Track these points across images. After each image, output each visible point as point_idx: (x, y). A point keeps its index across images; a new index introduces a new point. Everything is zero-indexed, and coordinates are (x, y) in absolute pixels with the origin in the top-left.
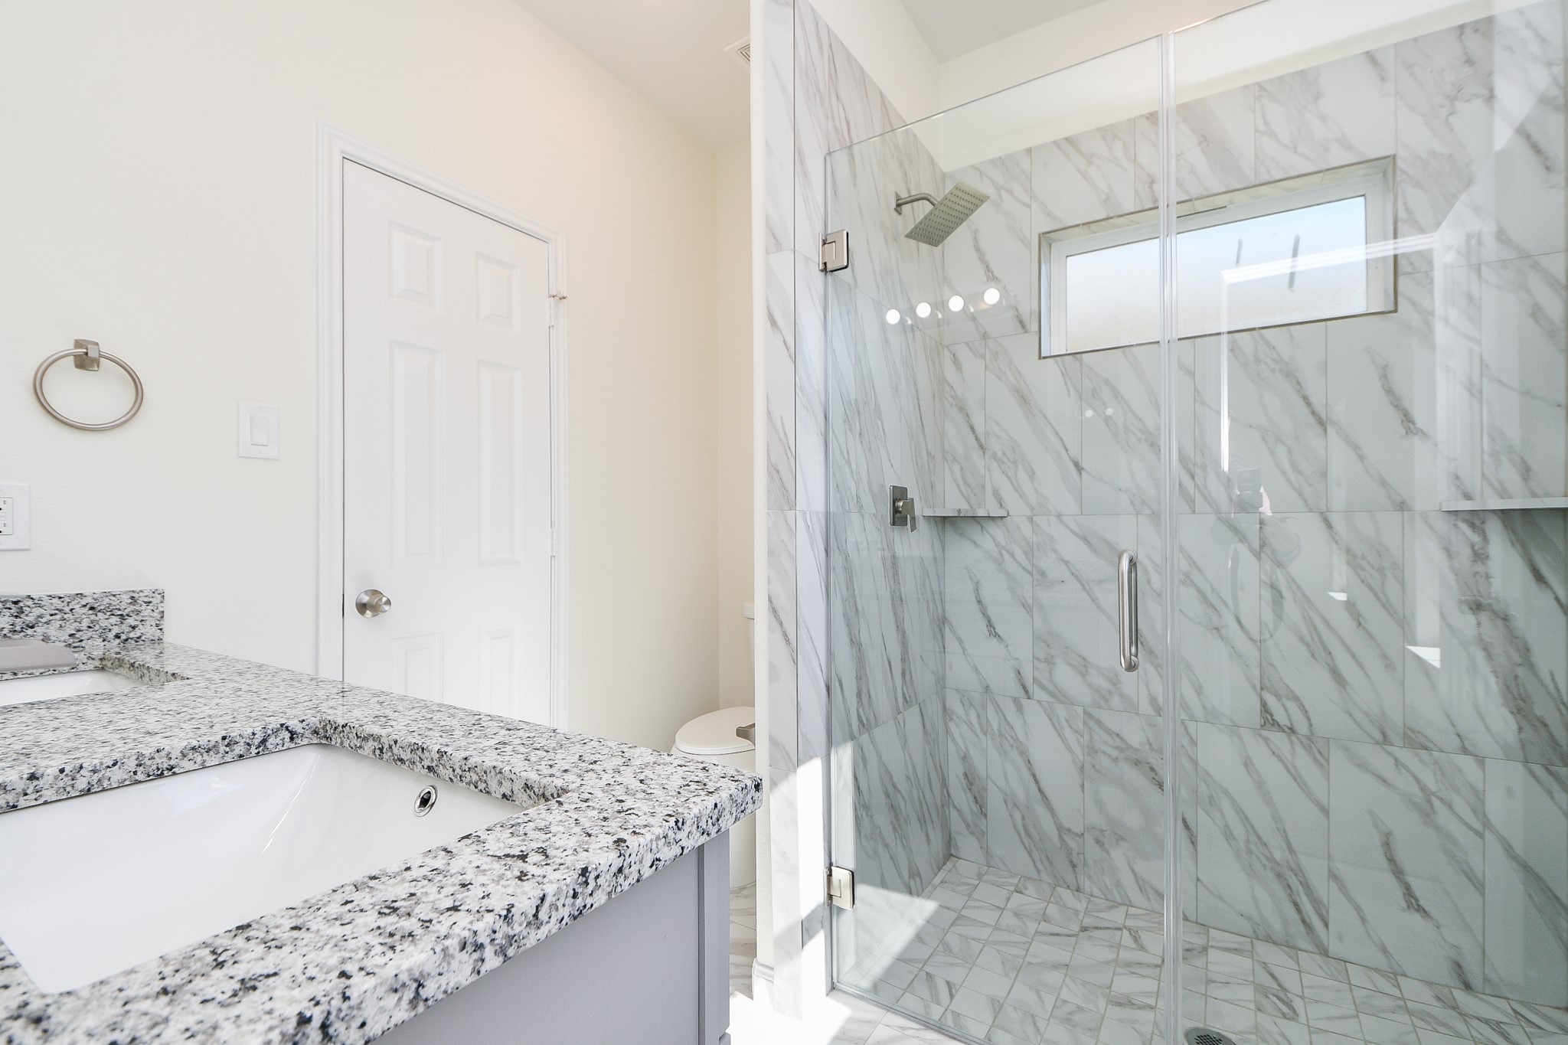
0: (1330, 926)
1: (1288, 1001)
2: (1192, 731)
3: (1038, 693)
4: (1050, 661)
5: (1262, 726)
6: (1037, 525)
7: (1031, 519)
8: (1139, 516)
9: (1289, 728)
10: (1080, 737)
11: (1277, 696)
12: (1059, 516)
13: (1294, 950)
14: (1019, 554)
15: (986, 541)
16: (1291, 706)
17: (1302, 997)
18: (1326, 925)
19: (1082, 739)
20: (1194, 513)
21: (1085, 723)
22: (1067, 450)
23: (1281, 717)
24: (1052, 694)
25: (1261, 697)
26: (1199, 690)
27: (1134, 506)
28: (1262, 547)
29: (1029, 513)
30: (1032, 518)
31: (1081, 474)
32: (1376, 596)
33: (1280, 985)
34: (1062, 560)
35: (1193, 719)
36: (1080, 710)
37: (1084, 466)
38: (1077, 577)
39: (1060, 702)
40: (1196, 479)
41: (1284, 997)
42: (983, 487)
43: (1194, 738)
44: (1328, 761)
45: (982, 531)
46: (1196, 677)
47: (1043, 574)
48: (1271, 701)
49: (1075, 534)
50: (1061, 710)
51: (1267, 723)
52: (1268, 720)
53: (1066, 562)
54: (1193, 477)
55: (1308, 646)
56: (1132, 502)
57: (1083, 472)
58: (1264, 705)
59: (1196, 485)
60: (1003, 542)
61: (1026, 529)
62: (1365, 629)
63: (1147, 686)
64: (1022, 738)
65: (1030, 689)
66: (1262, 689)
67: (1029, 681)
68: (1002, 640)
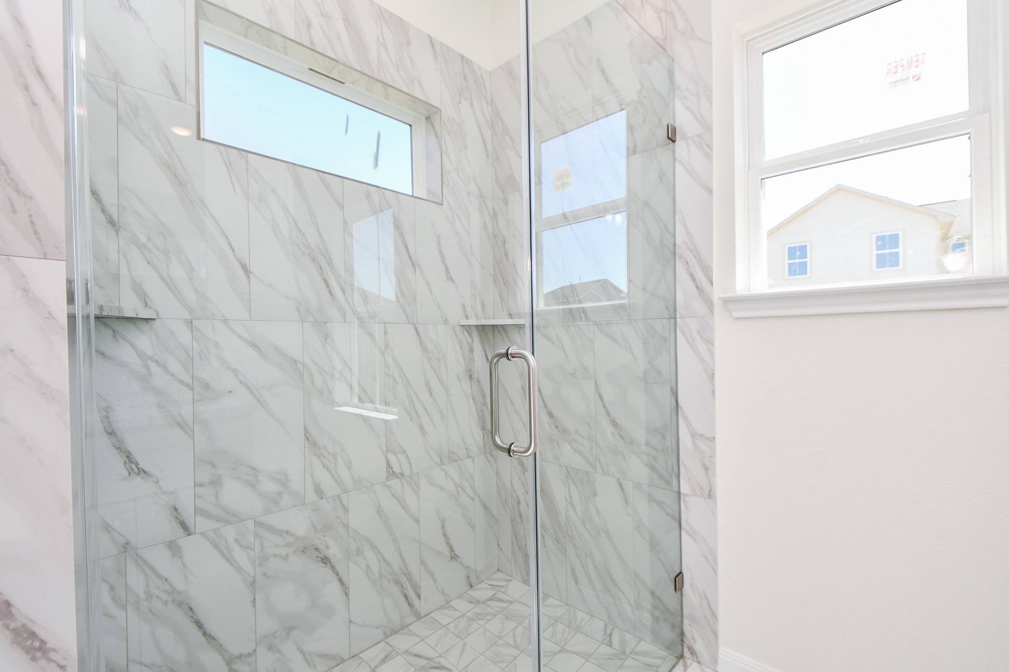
0: (421, 597)
1: (437, 665)
2: (345, 502)
3: (201, 524)
4: (216, 482)
5: (387, 479)
6: (198, 330)
7: (190, 324)
8: (304, 322)
9: (400, 474)
10: (249, 551)
11: (395, 453)
12: (225, 321)
13: (406, 629)
14: (175, 367)
15: (126, 353)
16: (402, 458)
17: (440, 656)
18: (419, 597)
19: (252, 553)
20: (345, 322)
21: (256, 535)
22: (233, 250)
23: (397, 469)
24: (218, 519)
25: (386, 457)
26: (349, 466)
27: (300, 313)
28: (386, 348)
29: (187, 316)
30: (192, 323)
31: (249, 277)
32: (437, 376)
33: (427, 659)
34: (230, 368)
35: (345, 491)
36: (250, 524)
37: (252, 269)
38: (247, 387)
39: (228, 523)
40: (346, 293)
41: (435, 665)
42: (117, 278)
43: (347, 508)
44: (419, 488)
45: (114, 336)
46: (348, 456)
47: (206, 386)
48: (391, 457)
49: (245, 340)
50: (229, 532)
51: (390, 475)
52: (391, 473)
53: (235, 371)
54: (344, 292)
55: (409, 414)
56: (298, 310)
57: (251, 276)
58: (388, 463)
59: (346, 300)
60: (150, 352)
61: (184, 335)
62: (434, 398)
63: (312, 477)
64: (179, 585)
65: (190, 522)
66: (387, 451)
67: (188, 513)
68: (150, 475)
